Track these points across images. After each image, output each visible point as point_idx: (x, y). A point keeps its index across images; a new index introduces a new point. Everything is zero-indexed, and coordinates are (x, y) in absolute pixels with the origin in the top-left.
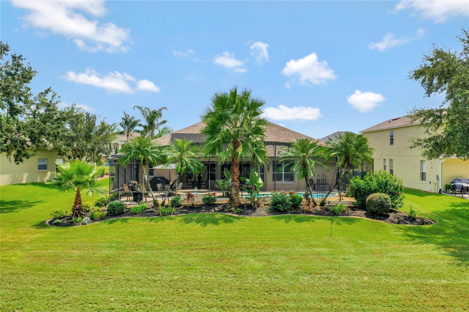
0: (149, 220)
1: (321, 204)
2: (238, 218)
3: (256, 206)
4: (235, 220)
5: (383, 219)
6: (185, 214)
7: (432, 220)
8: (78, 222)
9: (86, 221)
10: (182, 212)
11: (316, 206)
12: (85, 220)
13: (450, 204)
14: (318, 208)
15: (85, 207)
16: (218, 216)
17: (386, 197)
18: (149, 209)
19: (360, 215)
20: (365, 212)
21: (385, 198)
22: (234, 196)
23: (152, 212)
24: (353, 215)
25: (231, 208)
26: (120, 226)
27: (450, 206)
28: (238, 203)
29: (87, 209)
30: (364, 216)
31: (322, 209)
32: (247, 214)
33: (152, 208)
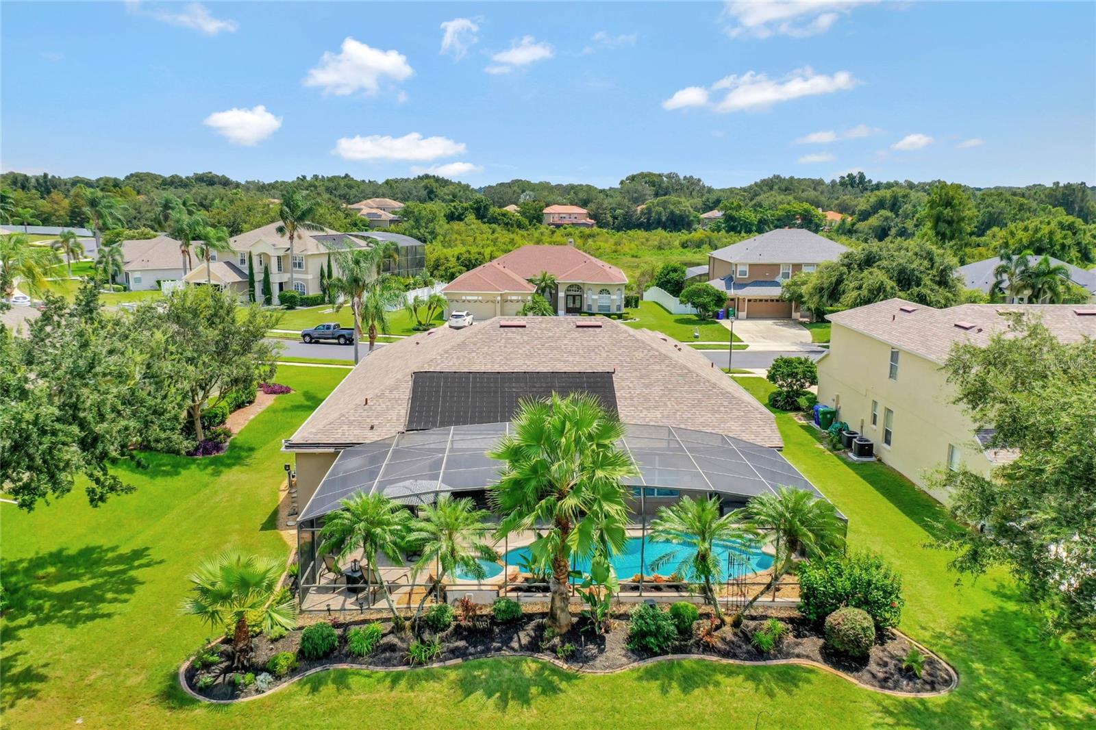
0: (388, 682)
1: (734, 622)
2: (568, 677)
3: (603, 630)
4: (563, 685)
5: (857, 670)
6: (459, 661)
7: (954, 669)
8: (246, 686)
9: (264, 686)
10: (455, 653)
11: (725, 625)
12: (262, 681)
13: (995, 589)
14: (727, 631)
15: (254, 626)
16: (529, 667)
17: (866, 624)
18: (384, 635)
19: (811, 655)
20: (821, 641)
21: (863, 629)
22: (559, 612)
23: (392, 648)
24: (798, 656)
25: (553, 637)
26: (335, 704)
27: (994, 593)
28: (567, 625)
29: (258, 631)
30: (819, 657)
31: (735, 634)
32: (586, 660)
33: (391, 632)
